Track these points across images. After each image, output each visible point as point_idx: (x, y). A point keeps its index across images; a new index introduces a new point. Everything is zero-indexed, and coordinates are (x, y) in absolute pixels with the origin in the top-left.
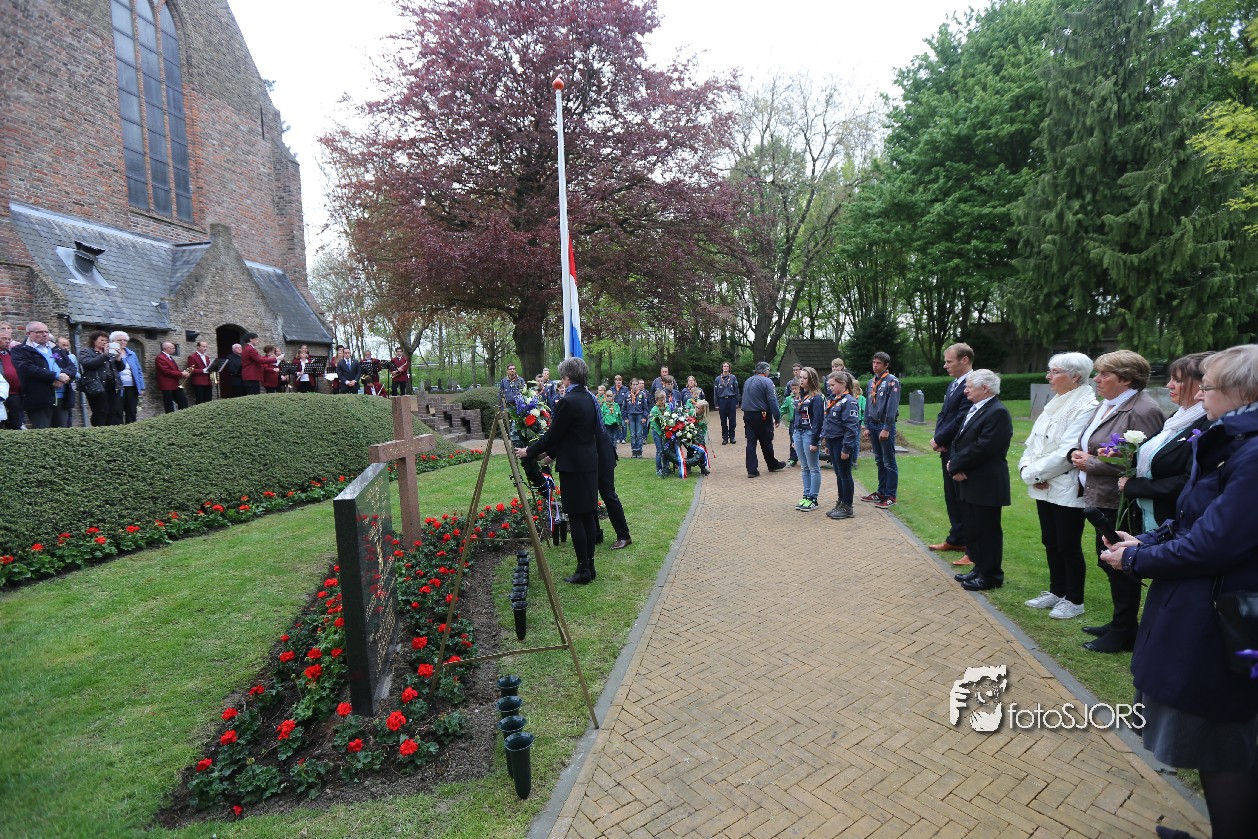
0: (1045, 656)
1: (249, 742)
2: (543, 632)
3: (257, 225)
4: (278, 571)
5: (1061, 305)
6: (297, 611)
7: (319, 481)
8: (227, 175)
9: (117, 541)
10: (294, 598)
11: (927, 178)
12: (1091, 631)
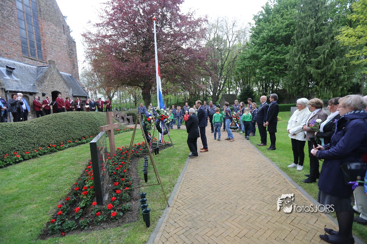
0: (294, 183)
1: (66, 214)
2: (153, 179)
3: (63, 61)
4: (73, 164)
5: (299, 84)
6: (79, 176)
7: (85, 137)
8: (53, 45)
9: (23, 157)
10: (78, 172)
11: (262, 48)
12: (307, 176)
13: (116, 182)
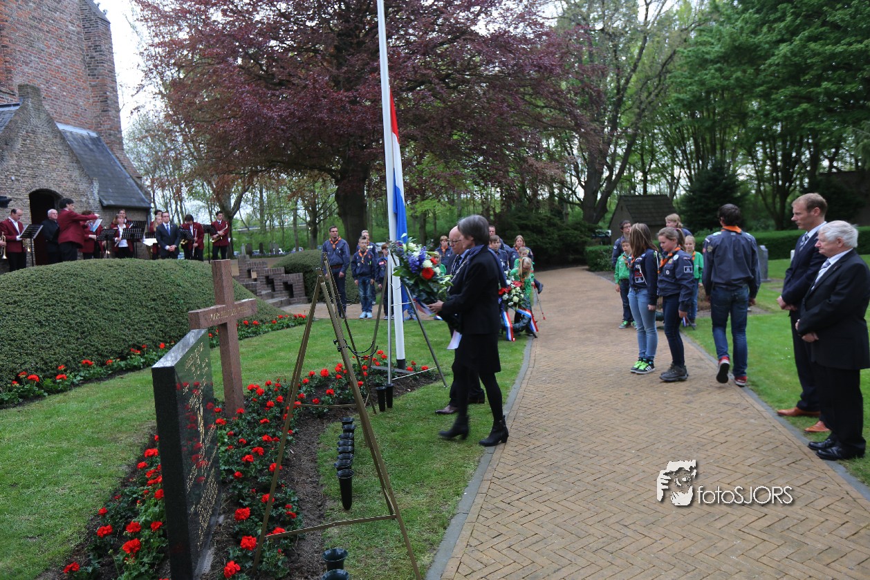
2: (371, 502)
3: (69, 86)
4: (96, 442)
6: (116, 482)
7: (139, 348)
8: (34, 33)
10: (113, 469)
11: (772, 17)
13: (241, 506)
